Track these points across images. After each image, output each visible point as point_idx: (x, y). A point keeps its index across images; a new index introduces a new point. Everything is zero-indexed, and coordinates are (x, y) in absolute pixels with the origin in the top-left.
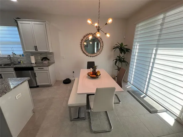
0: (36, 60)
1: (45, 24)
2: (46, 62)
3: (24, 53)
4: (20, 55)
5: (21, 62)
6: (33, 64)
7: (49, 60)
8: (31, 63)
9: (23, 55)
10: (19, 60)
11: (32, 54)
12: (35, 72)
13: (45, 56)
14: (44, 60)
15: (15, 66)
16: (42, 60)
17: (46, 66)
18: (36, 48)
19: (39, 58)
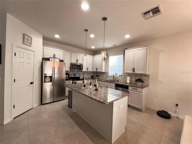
0: (130, 81)
1: (147, 48)
2: (139, 84)
3: (123, 74)
4: (120, 75)
5: (119, 80)
6: (128, 83)
7: (143, 82)
8: (126, 83)
9: (121, 75)
10: (118, 79)
11: (129, 74)
12: (129, 91)
13: (139, 78)
14: (138, 81)
15: (116, 83)
16: (136, 81)
17: (141, 88)
18: (134, 69)
19: (134, 79)
